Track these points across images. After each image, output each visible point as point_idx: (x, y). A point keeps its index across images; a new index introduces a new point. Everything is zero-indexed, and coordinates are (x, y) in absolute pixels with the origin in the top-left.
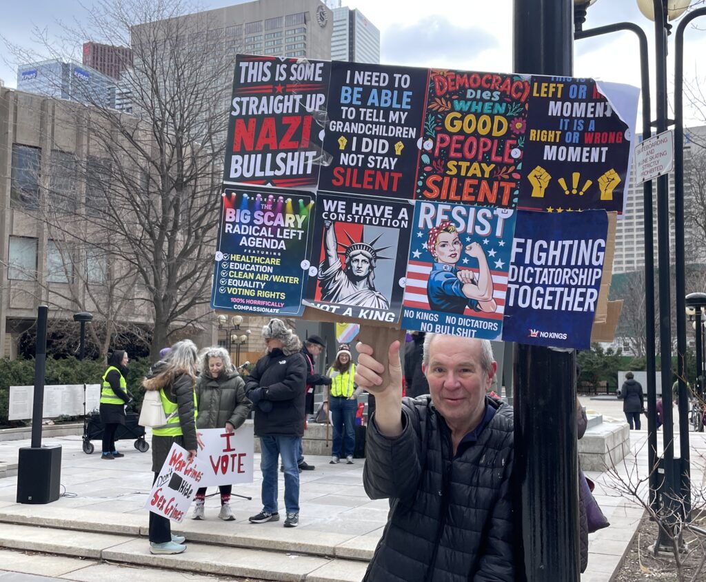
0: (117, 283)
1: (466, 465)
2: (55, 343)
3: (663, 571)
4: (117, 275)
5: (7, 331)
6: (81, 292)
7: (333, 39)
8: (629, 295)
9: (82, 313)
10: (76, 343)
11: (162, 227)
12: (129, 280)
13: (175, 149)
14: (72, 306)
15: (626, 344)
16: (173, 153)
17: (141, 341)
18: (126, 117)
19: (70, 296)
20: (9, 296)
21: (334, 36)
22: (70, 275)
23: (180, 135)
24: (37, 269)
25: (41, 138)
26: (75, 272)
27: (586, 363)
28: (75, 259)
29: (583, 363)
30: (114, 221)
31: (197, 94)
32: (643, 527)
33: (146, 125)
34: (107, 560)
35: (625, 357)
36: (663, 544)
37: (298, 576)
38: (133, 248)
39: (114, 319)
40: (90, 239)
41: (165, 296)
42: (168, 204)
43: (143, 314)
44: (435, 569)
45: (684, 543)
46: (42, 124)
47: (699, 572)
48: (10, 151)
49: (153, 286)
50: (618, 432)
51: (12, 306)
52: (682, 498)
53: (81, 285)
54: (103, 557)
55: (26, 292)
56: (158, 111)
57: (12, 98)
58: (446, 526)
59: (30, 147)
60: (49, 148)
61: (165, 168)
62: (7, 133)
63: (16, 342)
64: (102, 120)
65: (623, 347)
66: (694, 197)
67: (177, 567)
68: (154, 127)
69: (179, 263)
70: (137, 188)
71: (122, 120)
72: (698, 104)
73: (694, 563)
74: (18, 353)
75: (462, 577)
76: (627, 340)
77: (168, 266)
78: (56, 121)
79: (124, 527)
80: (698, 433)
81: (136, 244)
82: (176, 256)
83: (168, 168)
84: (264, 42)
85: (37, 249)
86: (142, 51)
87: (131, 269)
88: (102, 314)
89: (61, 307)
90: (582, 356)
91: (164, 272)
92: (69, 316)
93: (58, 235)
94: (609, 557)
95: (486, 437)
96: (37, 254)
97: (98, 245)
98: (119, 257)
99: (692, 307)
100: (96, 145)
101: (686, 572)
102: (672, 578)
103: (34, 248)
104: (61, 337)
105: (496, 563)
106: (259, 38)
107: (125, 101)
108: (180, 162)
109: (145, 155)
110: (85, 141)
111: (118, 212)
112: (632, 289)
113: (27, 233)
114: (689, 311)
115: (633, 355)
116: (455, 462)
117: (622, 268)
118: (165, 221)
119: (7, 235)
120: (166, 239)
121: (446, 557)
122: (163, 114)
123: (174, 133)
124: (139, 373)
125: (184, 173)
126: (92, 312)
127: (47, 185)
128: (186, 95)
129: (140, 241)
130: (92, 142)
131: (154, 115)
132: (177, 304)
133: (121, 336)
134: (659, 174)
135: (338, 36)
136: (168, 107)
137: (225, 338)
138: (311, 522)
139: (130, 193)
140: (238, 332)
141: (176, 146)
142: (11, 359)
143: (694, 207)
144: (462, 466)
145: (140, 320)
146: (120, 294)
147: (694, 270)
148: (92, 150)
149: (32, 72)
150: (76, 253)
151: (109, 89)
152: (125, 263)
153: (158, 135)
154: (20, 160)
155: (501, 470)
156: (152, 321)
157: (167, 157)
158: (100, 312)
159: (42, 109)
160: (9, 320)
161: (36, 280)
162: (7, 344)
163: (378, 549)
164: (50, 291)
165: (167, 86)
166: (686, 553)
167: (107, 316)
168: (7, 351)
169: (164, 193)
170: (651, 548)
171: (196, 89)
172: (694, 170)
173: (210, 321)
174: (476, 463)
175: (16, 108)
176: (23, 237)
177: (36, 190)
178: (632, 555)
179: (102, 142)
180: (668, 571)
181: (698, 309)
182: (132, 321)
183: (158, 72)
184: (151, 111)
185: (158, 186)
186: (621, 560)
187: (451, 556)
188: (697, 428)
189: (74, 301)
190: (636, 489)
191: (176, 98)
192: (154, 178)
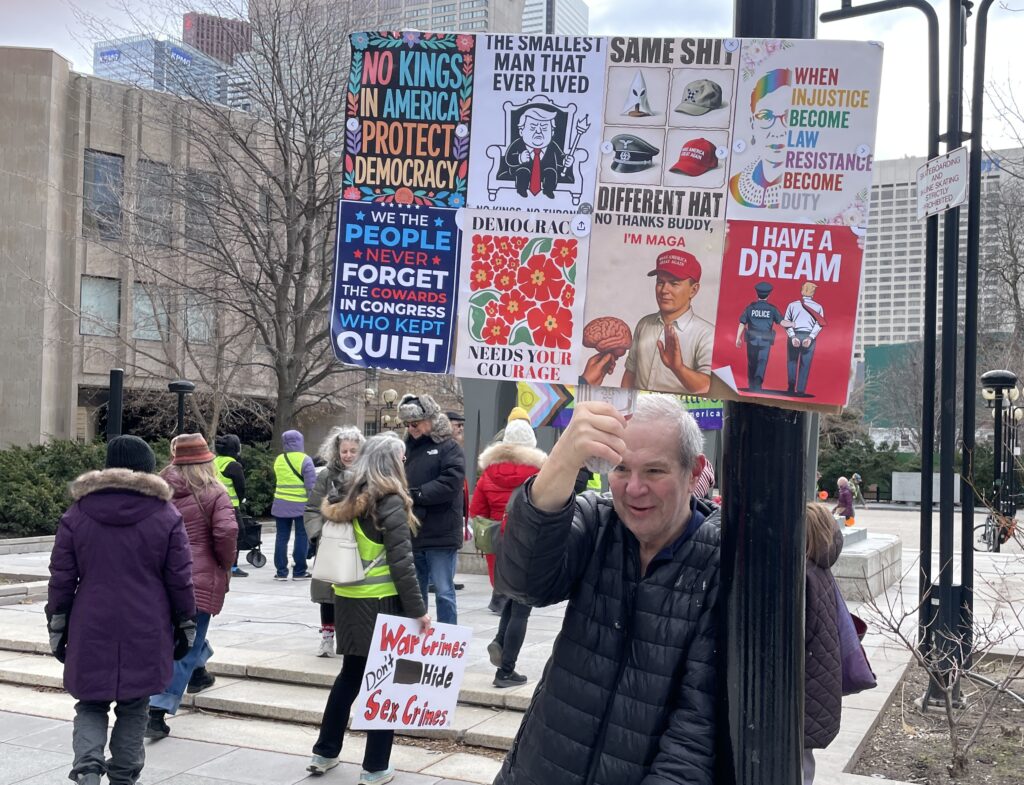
0: (228, 342)
1: (654, 588)
2: (144, 422)
3: (932, 732)
4: (228, 332)
5: (80, 404)
6: (179, 353)
7: (525, 17)
8: (910, 372)
9: (180, 382)
10: (173, 422)
11: (287, 268)
12: (244, 338)
13: (305, 162)
14: (167, 372)
15: (905, 437)
16: (301, 167)
17: (261, 422)
18: (238, 116)
19: (164, 358)
20: (82, 356)
21: (526, 13)
22: (164, 330)
23: (311, 143)
24: (119, 322)
25: (123, 143)
26: (171, 325)
27: (852, 461)
28: (171, 309)
29: (847, 460)
30: (222, 258)
31: (336, 86)
32: (911, 674)
33: (266, 127)
34: (203, 709)
35: (903, 453)
36: (934, 697)
37: (455, 732)
38: (248, 295)
39: (225, 391)
40: (190, 281)
41: (291, 361)
42: (295, 237)
43: (262, 385)
44: (610, 725)
45: (962, 696)
46: (125, 124)
47: (978, 734)
48: (81, 159)
49: (274, 348)
50: (886, 551)
51: (85, 371)
52: (959, 637)
53: (180, 344)
54: (197, 704)
55: (104, 351)
56: (281, 107)
57: (83, 86)
58: (626, 668)
59: (108, 154)
60: (135, 156)
61: (292, 187)
62: (78, 134)
63: (91, 418)
64: (204, 118)
65: (900, 440)
66: (1001, 244)
67: (295, 718)
68: (275, 130)
69: (309, 317)
70: (252, 213)
71: (231, 120)
72: (1010, 116)
73: (974, 721)
74: (96, 433)
75: (643, 736)
76: (907, 432)
77: (295, 321)
78: (144, 119)
79: (226, 666)
80: (992, 553)
81: (252, 290)
82: (305, 307)
83: (296, 187)
84: (430, 18)
85: (120, 295)
86: (260, 23)
87: (247, 324)
88: (208, 383)
89: (151, 373)
90: (847, 451)
91: (289, 328)
92: (162, 386)
93: (146, 275)
94: (863, 713)
95: (685, 552)
96: (120, 301)
97: (201, 291)
98: (228, 306)
99: (991, 389)
100: (197, 153)
101: (962, 733)
102: (943, 740)
103: (116, 293)
104: (152, 414)
105: (689, 720)
106: (423, 12)
107: (240, 94)
108: (312, 180)
109: (263, 168)
110: (183, 149)
111: (228, 247)
112: (915, 364)
113: (105, 272)
114: (988, 394)
115: (912, 451)
116: (642, 584)
117: (903, 336)
118: (291, 259)
119: (78, 274)
120: (292, 284)
121: (625, 708)
122: (288, 112)
123: (304, 140)
124: (255, 463)
125: (317, 194)
126: (193, 381)
127: (132, 208)
128: (320, 88)
129: (257, 286)
130: (193, 149)
131: (275, 113)
132: (307, 372)
133: (233, 413)
134: (948, 206)
135: (531, 12)
136: (295, 102)
137: (373, 419)
138: (476, 662)
139: (243, 220)
140: (392, 412)
141: (305, 157)
142: (87, 440)
143: (1000, 257)
144: (652, 590)
145: (260, 393)
146: (233, 357)
147: (997, 341)
148: (193, 160)
149: (114, 53)
150: (172, 301)
151: (219, 77)
152: (238, 316)
153: (281, 141)
154: (97, 173)
155: (702, 596)
156: (275, 395)
157: (293, 172)
158: (204, 380)
159: (125, 102)
160: (82, 389)
161: (118, 335)
162: (80, 422)
163: (535, 695)
164: (137, 351)
165: (294, 74)
166: (963, 708)
167: (214, 386)
168: (81, 431)
169: (290, 221)
170: (918, 702)
171: (333, 80)
172: (1001, 206)
173: (353, 397)
174: (670, 585)
175: (89, 101)
176: (100, 277)
177: (117, 212)
178: (894, 710)
179: (205, 150)
180: (938, 732)
181: (999, 393)
182: (250, 393)
183: (281, 55)
184: (272, 108)
185: (281, 212)
186: (879, 717)
187: (631, 707)
188: (991, 548)
189: (169, 365)
190: (899, 625)
191: (306, 90)
192: (275, 200)
